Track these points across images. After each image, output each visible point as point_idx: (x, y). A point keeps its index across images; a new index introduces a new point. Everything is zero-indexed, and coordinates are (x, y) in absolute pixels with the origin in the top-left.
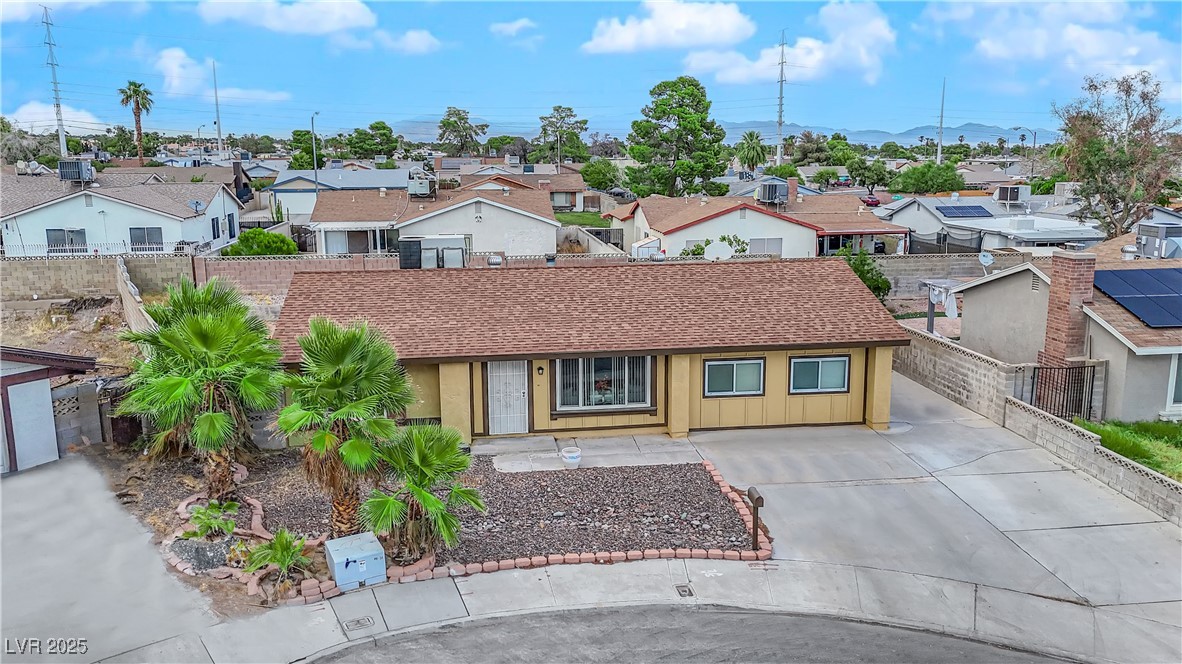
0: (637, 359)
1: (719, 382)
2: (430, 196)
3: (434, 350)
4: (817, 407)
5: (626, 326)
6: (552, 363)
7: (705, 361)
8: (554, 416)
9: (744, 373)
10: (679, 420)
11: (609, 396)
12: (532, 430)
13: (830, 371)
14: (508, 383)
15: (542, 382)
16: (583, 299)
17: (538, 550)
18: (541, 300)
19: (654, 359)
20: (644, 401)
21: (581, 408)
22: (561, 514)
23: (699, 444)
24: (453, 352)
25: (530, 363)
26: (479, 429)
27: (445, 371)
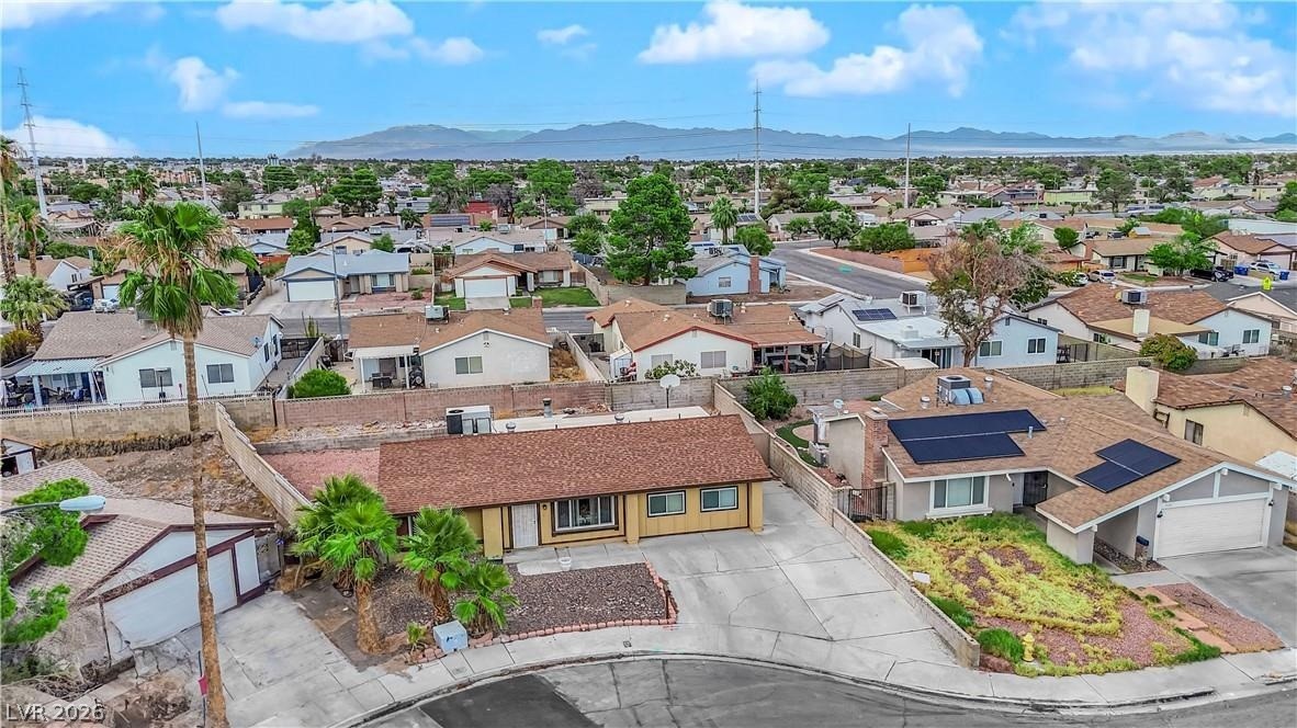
0: (605, 498)
1: (657, 507)
2: (444, 319)
3: (479, 500)
4: (718, 519)
5: (599, 476)
6: (552, 505)
8: (554, 534)
9: (672, 501)
10: (633, 533)
11: (589, 518)
12: (540, 543)
13: (726, 496)
14: (525, 518)
15: (546, 514)
16: (570, 455)
17: (549, 625)
18: (544, 458)
19: (616, 498)
20: (610, 521)
23: (645, 548)
24: (491, 502)
25: (538, 505)
26: (507, 545)
27: (484, 511)
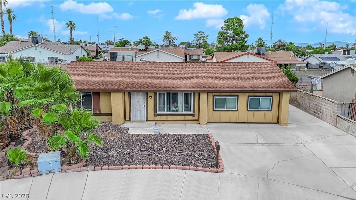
0: (188, 94)
1: (220, 104)
3: (110, 87)
4: (259, 116)
5: (184, 82)
6: (155, 94)
7: (214, 96)
8: (156, 115)
9: (230, 103)
10: (203, 119)
11: (178, 109)
12: (147, 120)
13: (264, 103)
14: (138, 102)
15: (151, 102)
16: (171, 72)
18: (155, 72)
19: (194, 94)
20: (190, 111)
21: (166, 112)
22: (144, 149)
23: (209, 127)
24: (116, 88)
25: (147, 94)
26: (127, 118)
27: (113, 95)
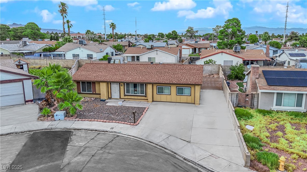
0: (142, 84)
1: (160, 91)
2: (151, 49)
4: (183, 98)
5: (141, 77)
6: (124, 84)
7: (157, 86)
8: (125, 95)
10: (150, 99)
12: (120, 98)
13: (186, 90)
14: (115, 88)
15: (122, 88)
19: (146, 85)
20: (144, 94)
21: (130, 94)
24: (102, 80)
25: (120, 84)
26: (110, 97)
27: (101, 83)
